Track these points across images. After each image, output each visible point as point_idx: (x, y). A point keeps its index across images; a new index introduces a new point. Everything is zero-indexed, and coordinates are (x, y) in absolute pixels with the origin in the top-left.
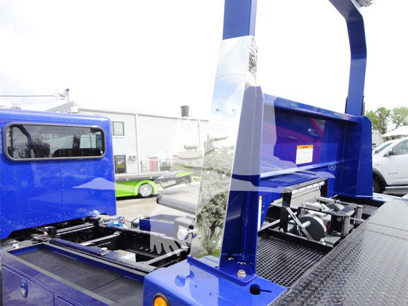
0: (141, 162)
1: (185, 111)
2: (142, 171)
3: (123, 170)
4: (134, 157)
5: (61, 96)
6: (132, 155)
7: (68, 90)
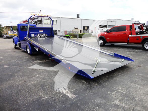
0: (62, 32)
1: (78, 16)
3: (57, 34)
4: (60, 30)
5: (39, 12)
7: (41, 10)
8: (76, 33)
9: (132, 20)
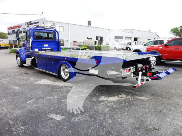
0: (70, 42)
1: (89, 23)
2: (70, 46)
3: (63, 45)
4: (67, 41)
5: (40, 15)
6: (67, 40)
7: (43, 13)
8: (89, 44)
9: (149, 31)
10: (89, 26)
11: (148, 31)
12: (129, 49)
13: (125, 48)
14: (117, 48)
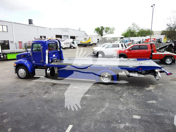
1: (30, 22)
9: (80, 30)
10: (31, 25)
11: (78, 30)
12: (72, 47)
13: (69, 47)
14: (63, 47)
